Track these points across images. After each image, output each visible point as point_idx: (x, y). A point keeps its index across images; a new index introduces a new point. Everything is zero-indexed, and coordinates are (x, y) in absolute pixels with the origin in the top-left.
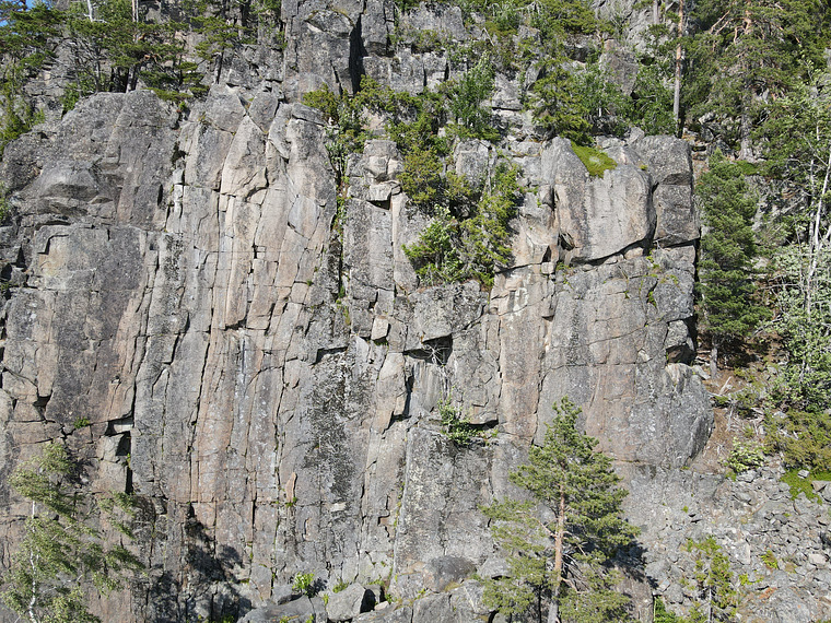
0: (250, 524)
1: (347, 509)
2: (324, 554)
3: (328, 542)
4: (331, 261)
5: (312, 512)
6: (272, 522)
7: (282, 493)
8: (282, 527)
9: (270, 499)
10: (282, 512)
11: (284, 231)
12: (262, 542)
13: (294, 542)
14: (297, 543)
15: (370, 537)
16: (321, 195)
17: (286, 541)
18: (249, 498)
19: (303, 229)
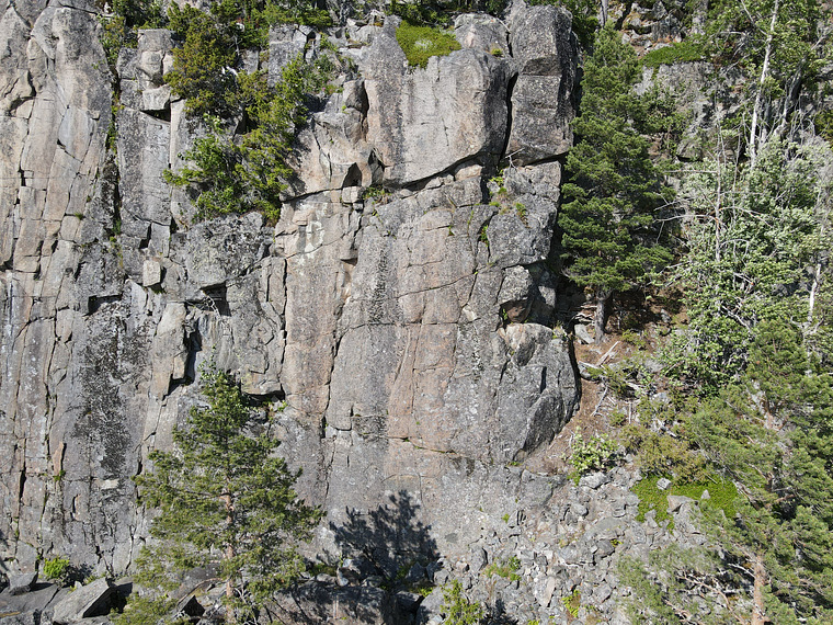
0: (16, 497)
1: (120, 487)
2: (93, 537)
3: (97, 524)
4: (105, 188)
5: (81, 488)
6: (39, 497)
7: (50, 464)
8: (51, 503)
9: (38, 470)
10: (50, 486)
11: (53, 151)
12: (28, 517)
13: (62, 520)
14: (64, 522)
15: (145, 521)
16: (94, 105)
17: (53, 520)
18: (17, 468)
19: (74, 149)
